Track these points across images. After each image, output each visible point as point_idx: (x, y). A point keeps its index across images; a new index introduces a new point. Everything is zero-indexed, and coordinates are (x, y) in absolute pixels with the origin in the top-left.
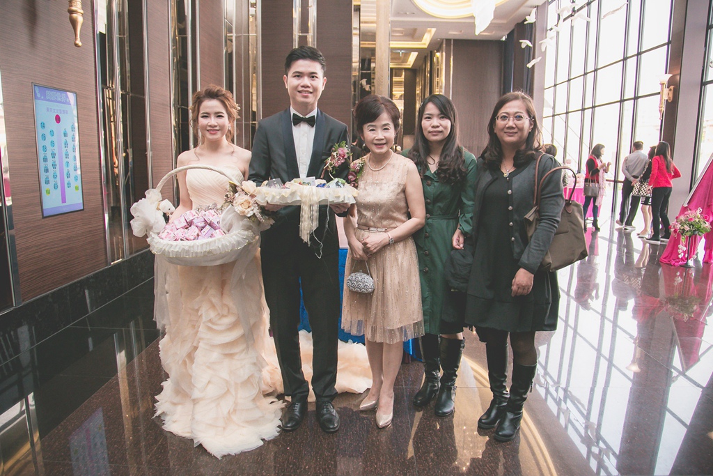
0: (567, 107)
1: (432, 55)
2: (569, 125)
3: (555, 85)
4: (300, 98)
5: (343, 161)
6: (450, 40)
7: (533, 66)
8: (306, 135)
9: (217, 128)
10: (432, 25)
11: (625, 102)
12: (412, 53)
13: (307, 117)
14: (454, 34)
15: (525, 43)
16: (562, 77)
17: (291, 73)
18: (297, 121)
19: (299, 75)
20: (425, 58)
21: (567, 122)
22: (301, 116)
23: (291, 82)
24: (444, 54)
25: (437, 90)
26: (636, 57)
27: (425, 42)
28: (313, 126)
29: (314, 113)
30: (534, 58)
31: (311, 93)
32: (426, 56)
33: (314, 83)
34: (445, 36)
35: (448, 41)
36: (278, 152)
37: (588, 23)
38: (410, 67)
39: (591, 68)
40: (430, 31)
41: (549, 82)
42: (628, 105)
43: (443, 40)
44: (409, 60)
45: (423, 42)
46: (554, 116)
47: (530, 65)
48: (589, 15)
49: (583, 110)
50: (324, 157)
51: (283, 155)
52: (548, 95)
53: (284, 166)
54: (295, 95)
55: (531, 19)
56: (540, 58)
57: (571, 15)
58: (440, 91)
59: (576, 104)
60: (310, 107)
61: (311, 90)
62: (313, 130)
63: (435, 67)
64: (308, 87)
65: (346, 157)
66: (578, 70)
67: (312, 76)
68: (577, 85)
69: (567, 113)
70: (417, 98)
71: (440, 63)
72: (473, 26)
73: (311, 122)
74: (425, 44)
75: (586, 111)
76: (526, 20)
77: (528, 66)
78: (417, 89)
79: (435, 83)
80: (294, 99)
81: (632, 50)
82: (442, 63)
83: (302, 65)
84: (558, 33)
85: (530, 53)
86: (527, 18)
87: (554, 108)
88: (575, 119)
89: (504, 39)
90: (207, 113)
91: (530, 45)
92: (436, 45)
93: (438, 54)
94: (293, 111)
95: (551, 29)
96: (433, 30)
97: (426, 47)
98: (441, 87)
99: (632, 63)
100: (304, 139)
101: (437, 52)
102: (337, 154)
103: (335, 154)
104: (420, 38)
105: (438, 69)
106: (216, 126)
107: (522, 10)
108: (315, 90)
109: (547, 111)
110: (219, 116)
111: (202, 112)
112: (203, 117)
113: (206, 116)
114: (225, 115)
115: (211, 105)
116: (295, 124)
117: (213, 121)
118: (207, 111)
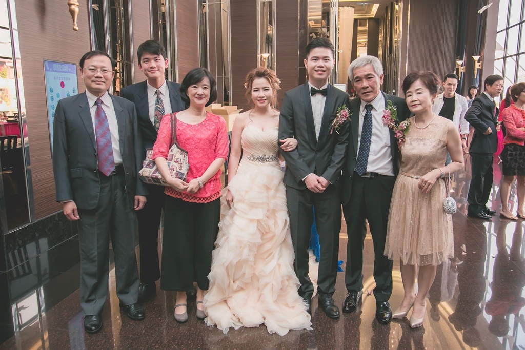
0: (518, 49)
3: (507, 29)
4: (316, 75)
5: (345, 120)
7: (486, 11)
8: (320, 102)
9: (265, 98)
13: (321, 89)
16: (515, 19)
17: (309, 58)
18: (314, 92)
19: (316, 59)
22: (317, 89)
23: (309, 64)
24: (402, 4)
28: (324, 95)
29: (326, 87)
30: (486, 4)
31: (325, 71)
33: (327, 64)
36: (300, 115)
38: (373, 17)
41: (501, 25)
44: (373, 10)
46: (505, 58)
47: (481, 11)
50: (332, 118)
51: (304, 117)
52: (500, 38)
53: (305, 125)
54: (313, 73)
56: (491, 4)
60: (323, 82)
61: (324, 69)
62: (325, 98)
63: (395, 16)
64: (323, 67)
65: (347, 116)
67: (326, 59)
71: (398, 13)
73: (324, 93)
77: (478, 12)
80: (312, 76)
82: (400, 12)
83: (318, 51)
87: (505, 49)
90: (257, 88)
93: (397, 6)
94: (311, 85)
102: (340, 114)
103: (339, 115)
105: (397, 18)
106: (264, 97)
108: (328, 69)
109: (499, 54)
110: (266, 89)
111: (253, 87)
112: (254, 91)
113: (257, 90)
114: (271, 88)
115: (260, 82)
116: (313, 95)
117: (262, 93)
118: (258, 86)
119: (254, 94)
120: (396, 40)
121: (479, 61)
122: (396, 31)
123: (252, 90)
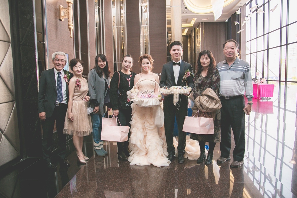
0: (256, 49)
1: (195, 29)
2: (258, 57)
3: (250, 40)
4: (175, 57)
5: (188, 76)
6: (203, 23)
7: (240, 33)
8: (177, 68)
10: (194, 17)
11: (282, 47)
12: (186, 29)
13: (178, 63)
14: (204, 20)
15: (236, 23)
16: (254, 36)
17: (172, 50)
18: (175, 64)
19: (174, 50)
20: (192, 31)
21: (256, 56)
23: (172, 52)
24: (200, 29)
25: (198, 44)
26: (286, 27)
27: (192, 24)
28: (179, 65)
29: (180, 61)
30: (240, 29)
31: (178, 55)
32: (192, 30)
33: (179, 52)
34: (200, 21)
35: (202, 23)
37: (264, 14)
38: (185, 35)
39: (266, 32)
40: (194, 19)
41: (248, 39)
42: (284, 48)
43: (200, 23)
44: (185, 32)
45: (191, 24)
46: (250, 54)
47: (238, 32)
48: (264, 10)
49: (264, 50)
50: (183, 75)
51: (170, 75)
52: (248, 45)
53: (171, 78)
54: (174, 56)
55: (238, 12)
56: (243, 29)
57: (256, 10)
58: (199, 45)
59: (260, 48)
60: (178, 60)
61: (178, 54)
62: (180, 67)
63: (197, 34)
64: (178, 53)
65: (190, 74)
66: (260, 33)
67: (179, 50)
68: (260, 40)
69: (256, 52)
70: (189, 48)
71: (199, 33)
72: (213, 16)
73: (179, 64)
74: (192, 25)
75: (265, 51)
76: (236, 13)
78: (188, 44)
79: (197, 41)
80: (173, 57)
81: (284, 24)
82: (200, 33)
83: (175, 47)
84: (251, 18)
85: (239, 27)
86: (237, 12)
87: (250, 50)
88: (260, 54)
89: (226, 21)
91: (238, 23)
92: (197, 25)
93: (198, 29)
94: (173, 61)
95: (247, 16)
96: (195, 19)
97: (192, 26)
98: (200, 43)
99: (284, 29)
100: (177, 70)
101: (198, 28)
104: (190, 22)
105: (198, 35)
106: (147, 67)
107: (234, 8)
108: (180, 54)
109: (248, 52)
110: (148, 63)
111: (142, 63)
112: (143, 64)
113: (144, 64)
114: (149, 63)
115: (145, 60)
116: (174, 65)
117: (146, 65)
118: (144, 62)
119: (143, 65)
120: (198, 46)
121: (239, 55)
122: (198, 41)
123: (142, 64)
